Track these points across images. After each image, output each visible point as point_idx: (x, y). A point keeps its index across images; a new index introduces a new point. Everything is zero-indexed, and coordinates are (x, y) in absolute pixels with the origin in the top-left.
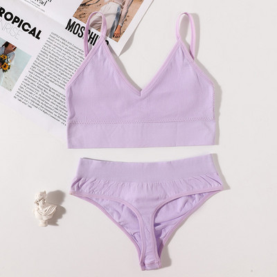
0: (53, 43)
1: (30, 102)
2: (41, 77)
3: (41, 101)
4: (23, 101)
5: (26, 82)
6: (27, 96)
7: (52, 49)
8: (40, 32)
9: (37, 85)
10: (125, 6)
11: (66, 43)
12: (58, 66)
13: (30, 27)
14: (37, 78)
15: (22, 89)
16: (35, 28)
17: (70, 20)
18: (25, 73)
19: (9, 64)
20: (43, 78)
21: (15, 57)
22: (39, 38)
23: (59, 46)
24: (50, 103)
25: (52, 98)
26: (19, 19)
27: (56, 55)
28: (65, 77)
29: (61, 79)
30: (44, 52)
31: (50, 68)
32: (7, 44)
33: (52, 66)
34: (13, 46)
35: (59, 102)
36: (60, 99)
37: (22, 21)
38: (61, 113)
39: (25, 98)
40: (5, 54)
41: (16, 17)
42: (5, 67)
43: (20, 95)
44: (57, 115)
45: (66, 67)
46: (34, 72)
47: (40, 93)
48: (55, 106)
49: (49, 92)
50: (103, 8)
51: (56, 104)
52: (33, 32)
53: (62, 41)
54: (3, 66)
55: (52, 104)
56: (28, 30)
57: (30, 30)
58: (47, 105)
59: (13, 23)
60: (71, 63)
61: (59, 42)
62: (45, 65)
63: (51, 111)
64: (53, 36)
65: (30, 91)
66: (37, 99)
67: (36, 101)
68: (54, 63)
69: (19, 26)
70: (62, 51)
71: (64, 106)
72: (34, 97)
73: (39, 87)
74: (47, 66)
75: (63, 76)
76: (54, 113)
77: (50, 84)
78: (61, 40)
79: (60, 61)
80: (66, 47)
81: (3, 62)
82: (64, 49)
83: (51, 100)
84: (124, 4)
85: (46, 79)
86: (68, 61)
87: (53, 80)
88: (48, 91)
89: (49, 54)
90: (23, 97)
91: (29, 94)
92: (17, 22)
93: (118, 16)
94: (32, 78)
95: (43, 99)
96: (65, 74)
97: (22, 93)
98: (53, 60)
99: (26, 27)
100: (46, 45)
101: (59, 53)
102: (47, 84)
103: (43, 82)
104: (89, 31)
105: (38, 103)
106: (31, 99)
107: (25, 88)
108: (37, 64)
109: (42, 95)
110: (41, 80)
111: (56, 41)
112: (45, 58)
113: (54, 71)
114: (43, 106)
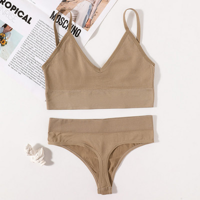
0: (40, 27)
1: (20, 69)
2: (29, 52)
3: (28, 70)
4: (15, 68)
5: (18, 55)
6: (18, 66)
7: (39, 32)
8: (31, 18)
9: (26, 58)
10: (95, 5)
11: (49, 29)
12: (42, 45)
13: (23, 14)
14: (26, 52)
15: (14, 60)
16: (27, 16)
17: (54, 12)
18: (18, 48)
19: (6, 41)
20: (31, 53)
21: (11, 36)
22: (29, 23)
23: (44, 30)
24: (34, 72)
25: (37, 68)
26: (16, 7)
27: (42, 37)
28: (47, 54)
29: (44, 55)
30: (32, 34)
31: (36, 46)
32: (5, 26)
33: (38, 45)
34: (10, 28)
37: (18, 9)
39: (16, 67)
40: (4, 33)
41: (14, 6)
42: (3, 42)
43: (13, 64)
44: (39, 81)
45: (48, 46)
46: (24, 48)
47: (28, 64)
50: (79, 5)
51: (39, 73)
52: (25, 18)
53: (47, 27)
54: (1, 42)
55: (36, 73)
56: (22, 16)
57: (24, 16)
58: (32, 73)
59: (11, 10)
60: (52, 44)
61: (44, 28)
62: (33, 44)
63: (35, 78)
64: (40, 22)
65: (21, 62)
66: (25, 68)
67: (24, 70)
68: (39, 43)
69: (15, 13)
70: (46, 35)
72: (23, 66)
73: (27, 60)
74: (34, 45)
75: (45, 53)
76: (37, 79)
77: (36, 58)
79: (44, 41)
80: (49, 31)
81: (2, 39)
82: (47, 33)
83: (35, 70)
84: (94, 3)
85: (33, 54)
86: (50, 42)
87: (38, 55)
88: (34, 63)
89: (37, 36)
90: (15, 66)
91: (20, 64)
92: (14, 10)
93: (90, 11)
94: (23, 52)
95: (29, 68)
96: (47, 51)
97: (15, 63)
98: (39, 40)
99: (21, 14)
100: (35, 29)
101: (44, 35)
102: (33, 57)
103: (31, 56)
104: (68, 21)
105: (26, 71)
106: (21, 67)
107: (17, 59)
108: (27, 42)
109: (29, 65)
110: (29, 55)
111: (42, 26)
112: (33, 38)
113: (39, 48)
114: (29, 73)
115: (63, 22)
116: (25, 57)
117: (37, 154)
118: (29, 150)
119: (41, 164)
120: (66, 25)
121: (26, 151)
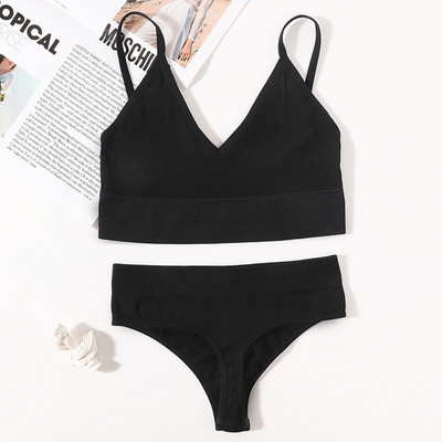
0: (78, 62)
1: (34, 157)
2: (55, 117)
3: (53, 158)
4: (22, 155)
5: (30, 124)
6: (30, 148)
7: (75, 71)
8: (57, 42)
9: (48, 130)
11: (99, 64)
12: (83, 101)
13: (40, 32)
14: (47, 118)
15: (21, 136)
16: (49, 35)
17: (109, 26)
18: (30, 109)
19: (2, 92)
20: (57, 119)
21: (13, 82)
22: (54, 53)
23: (86, 67)
24: (67, 161)
25: (71, 153)
26: (23, 18)
27: (82, 82)
28: (94, 120)
29: (88, 122)
30: (62, 75)
31: (70, 104)
32: (1, 59)
33: (73, 100)
34: (10, 63)
35: (82, 160)
36: (84, 156)
37: (28, 21)
38: (84, 179)
39: (25, 151)
41: (19, 15)
43: (18, 145)
44: (78, 182)
45: (96, 104)
46: (44, 109)
47: (51, 144)
48: (75, 167)
49: (67, 144)
50: (164, 8)
51: (77, 163)
52: (45, 42)
53: (93, 60)
55: (70, 163)
56: (36, 38)
57: (41, 37)
58: (61, 164)
59: (12, 24)
60: (105, 98)
61: (87, 62)
62: (61, 98)
63: (68, 175)
64: (79, 50)
65: (36, 140)
66: (46, 153)
67: (44, 158)
68: (77, 96)
69: (22, 30)
70: (92, 77)
71: (90, 169)
72: (42, 150)
73: (50, 134)
74: (65, 100)
75: (90, 118)
76: (73, 178)
77: (71, 131)
78: (90, 58)
79: (88, 92)
80: (98, 70)
82: (95, 73)
83: (68, 157)
85: (62, 122)
86: (100, 94)
87: (74, 124)
88: (65, 142)
89: (70, 81)
90: (23, 149)
91: (34, 145)
92: (19, 23)
93: (190, 22)
94: (40, 118)
95: (55, 154)
96: (94, 114)
97: (22, 142)
98: (76, 90)
99: (35, 32)
100: (66, 65)
101: (86, 79)
102: (63, 129)
103: (58, 125)
104: (140, 46)
105: (47, 160)
106: (37, 152)
107: (27, 134)
108: (49, 95)
109: (55, 147)
110: (55, 123)
111: (82, 59)
112: (62, 86)
113: (76, 109)
114: (56, 166)
115: (130, 47)
116: (46, 128)
117: (79, 347)
118: (63, 338)
119: (91, 369)
120: (136, 54)
121: (57, 340)
